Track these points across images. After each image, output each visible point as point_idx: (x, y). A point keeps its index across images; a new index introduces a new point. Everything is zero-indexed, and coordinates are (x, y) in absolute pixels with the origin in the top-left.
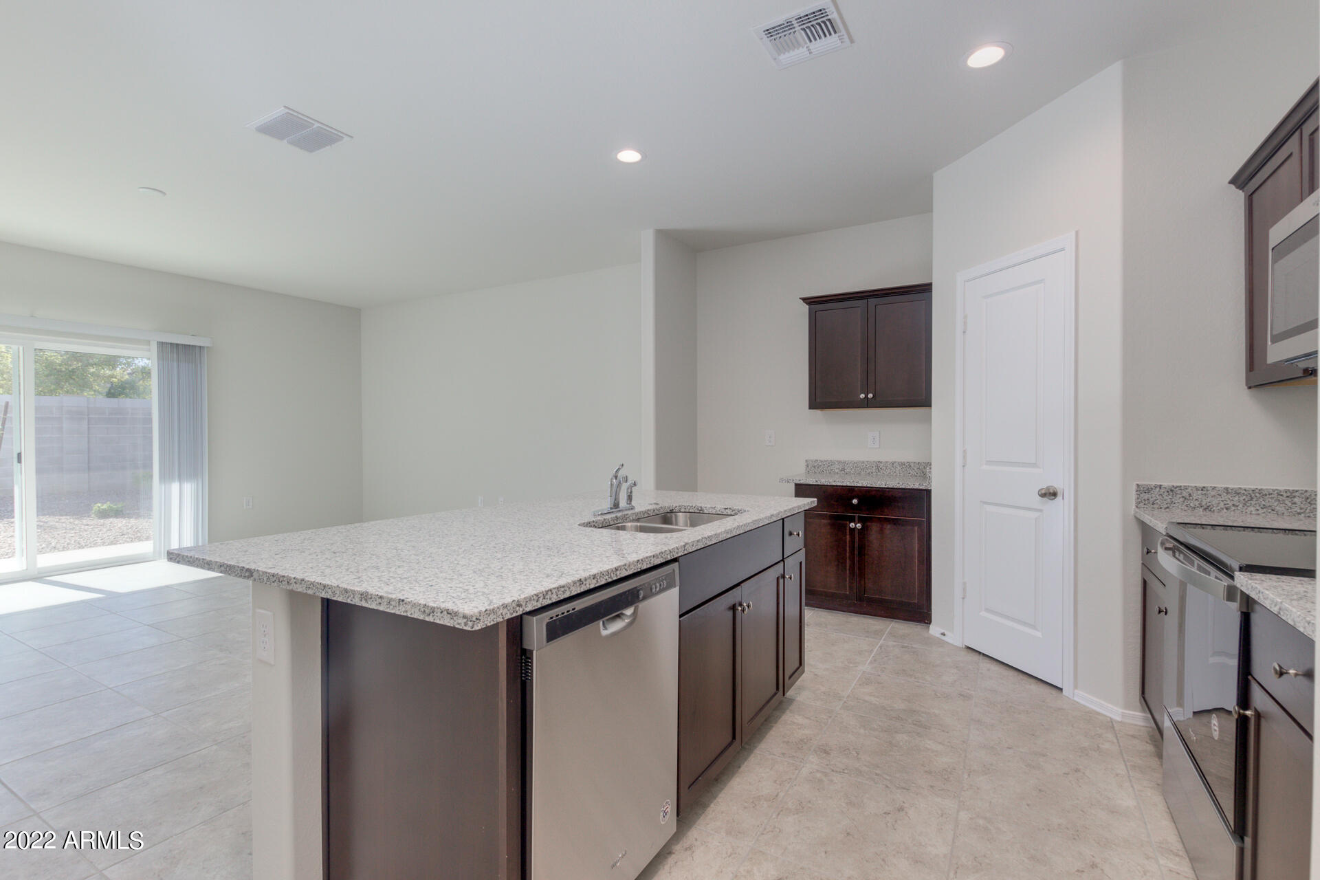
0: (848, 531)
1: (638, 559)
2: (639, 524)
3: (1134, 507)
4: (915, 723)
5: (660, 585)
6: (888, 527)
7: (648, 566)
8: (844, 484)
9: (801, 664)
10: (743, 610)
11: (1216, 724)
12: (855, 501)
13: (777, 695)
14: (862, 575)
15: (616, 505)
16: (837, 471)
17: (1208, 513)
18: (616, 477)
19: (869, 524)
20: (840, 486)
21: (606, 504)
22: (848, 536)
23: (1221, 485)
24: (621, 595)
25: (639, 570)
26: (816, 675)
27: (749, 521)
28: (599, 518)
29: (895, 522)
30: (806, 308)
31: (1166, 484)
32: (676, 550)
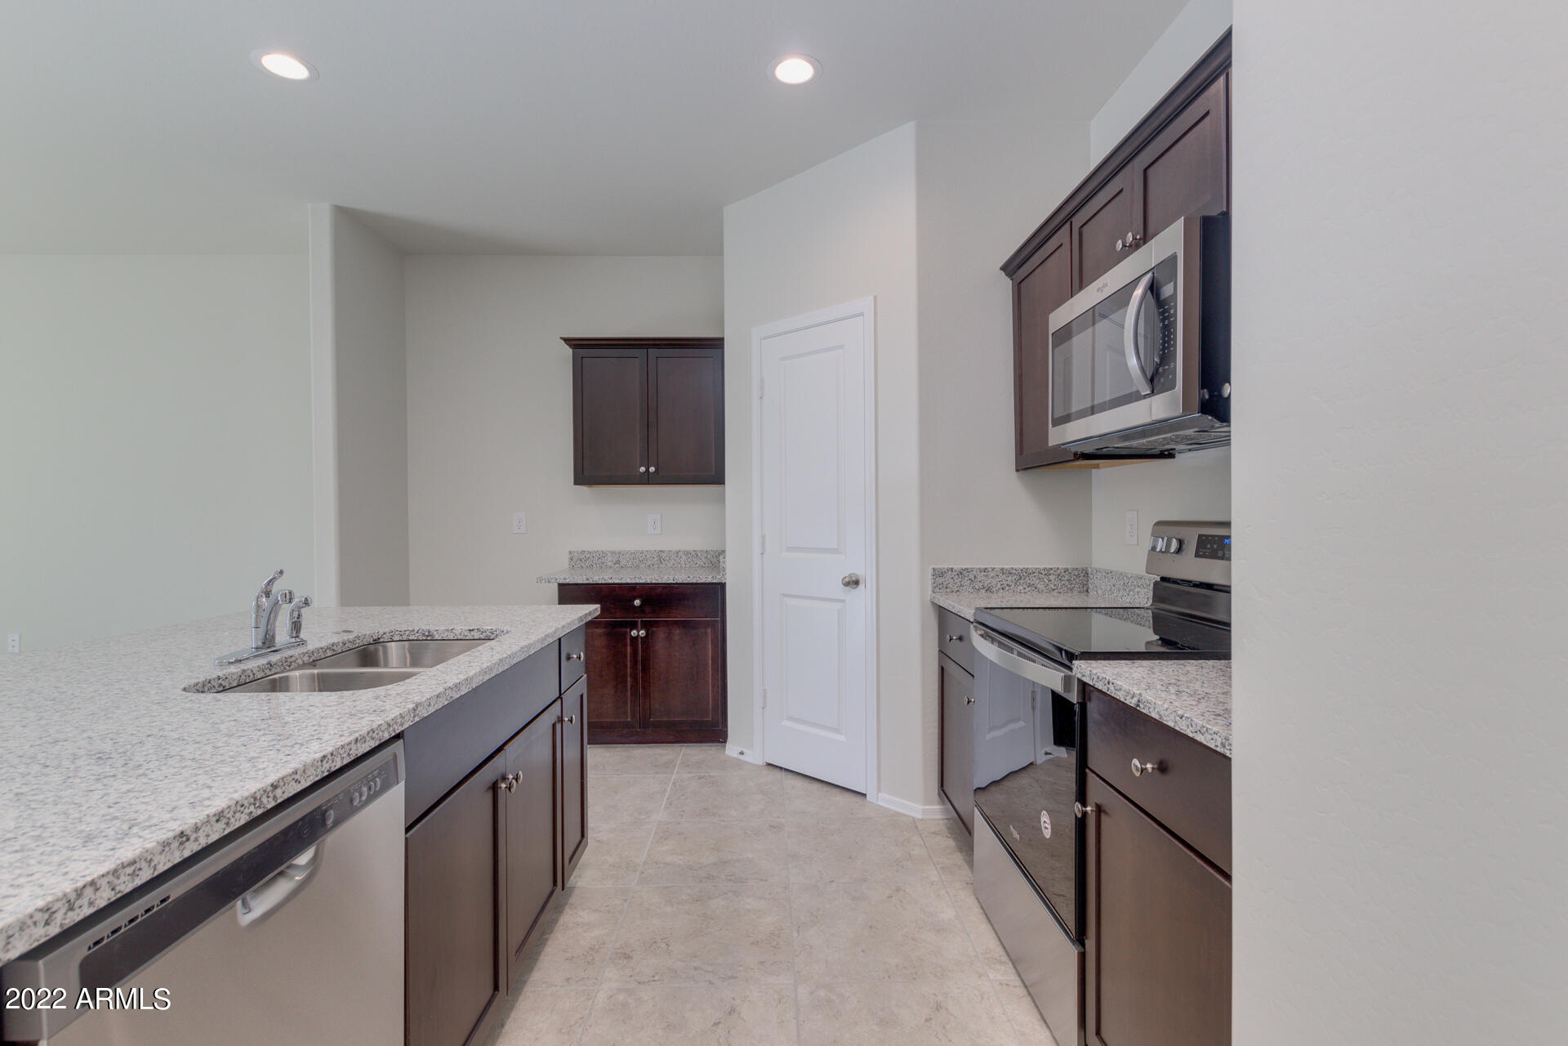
0: (629, 640)
1: (322, 754)
2: (316, 671)
3: (930, 592)
4: (729, 878)
5: (370, 788)
6: (677, 631)
7: (345, 762)
8: (623, 581)
9: (583, 835)
10: (509, 788)
11: (1048, 821)
12: (637, 602)
13: (555, 893)
14: (647, 695)
15: (268, 642)
16: (610, 564)
17: (989, 594)
18: (268, 594)
19: (654, 629)
20: (618, 584)
21: (249, 640)
22: (629, 648)
23: (998, 566)
24: (285, 832)
25: (326, 774)
26: (599, 841)
27: (515, 648)
28: (233, 669)
29: (684, 625)
30: (568, 351)
31: (957, 567)
32: (399, 720)
